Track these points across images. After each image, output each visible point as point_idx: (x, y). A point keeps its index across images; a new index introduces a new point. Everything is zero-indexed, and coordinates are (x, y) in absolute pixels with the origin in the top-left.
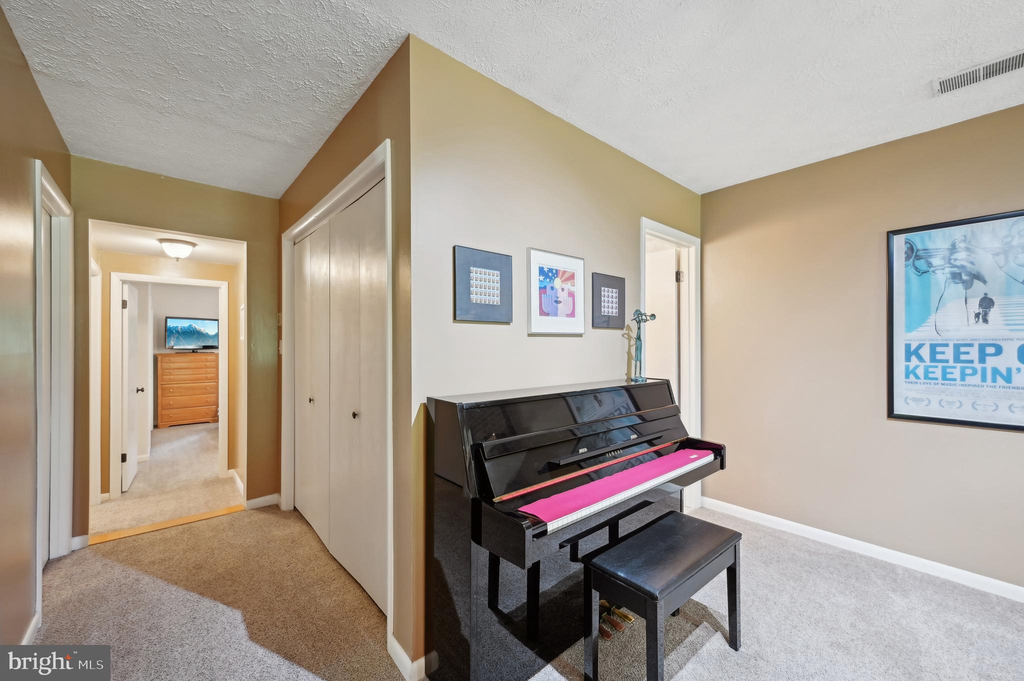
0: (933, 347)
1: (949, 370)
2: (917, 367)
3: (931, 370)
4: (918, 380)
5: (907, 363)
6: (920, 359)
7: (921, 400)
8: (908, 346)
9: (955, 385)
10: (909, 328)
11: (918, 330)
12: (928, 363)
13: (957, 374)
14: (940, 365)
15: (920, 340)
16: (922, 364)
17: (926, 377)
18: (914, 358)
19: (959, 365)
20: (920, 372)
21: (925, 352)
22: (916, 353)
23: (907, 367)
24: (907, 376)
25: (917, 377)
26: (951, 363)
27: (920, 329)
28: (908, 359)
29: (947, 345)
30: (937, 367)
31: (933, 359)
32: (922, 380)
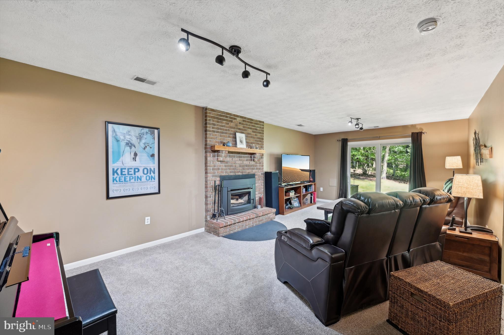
0: (122, 169)
1: (126, 178)
2: (116, 177)
3: (121, 178)
4: (117, 183)
5: (113, 176)
6: (118, 174)
7: (118, 190)
8: (113, 169)
9: (128, 183)
10: (114, 162)
11: (117, 163)
12: (120, 176)
13: (128, 179)
14: (124, 176)
15: (118, 167)
16: (118, 176)
17: (120, 181)
18: (115, 174)
19: (129, 176)
20: (118, 179)
21: (119, 172)
22: (116, 172)
23: (113, 178)
24: (113, 181)
25: (117, 181)
26: (127, 175)
27: (118, 162)
28: (113, 175)
29: (125, 169)
30: (123, 177)
31: (122, 174)
32: (118, 182)
